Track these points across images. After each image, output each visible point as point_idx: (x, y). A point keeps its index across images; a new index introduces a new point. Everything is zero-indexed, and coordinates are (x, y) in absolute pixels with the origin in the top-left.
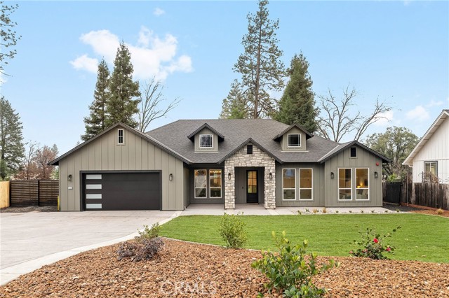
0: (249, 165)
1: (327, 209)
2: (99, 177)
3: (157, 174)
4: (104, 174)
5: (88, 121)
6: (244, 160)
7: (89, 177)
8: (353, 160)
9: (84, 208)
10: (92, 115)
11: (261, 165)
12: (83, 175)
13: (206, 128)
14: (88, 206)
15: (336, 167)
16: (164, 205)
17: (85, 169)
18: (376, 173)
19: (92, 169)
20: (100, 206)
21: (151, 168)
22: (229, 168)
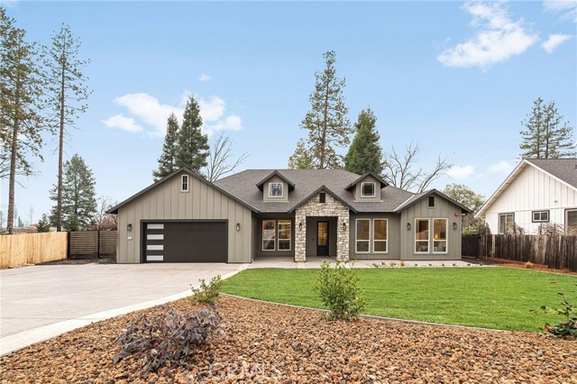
0: (321, 215)
1: (405, 263)
2: (161, 227)
3: (224, 223)
4: (167, 223)
5: (156, 174)
6: (316, 210)
7: (150, 227)
8: (431, 210)
9: (144, 261)
10: (161, 168)
11: (334, 215)
12: (144, 224)
13: (276, 175)
14: (149, 258)
15: (413, 218)
16: (230, 257)
17: (146, 218)
18: (454, 224)
19: (153, 218)
20: (161, 258)
21: (217, 217)
22: (300, 218)
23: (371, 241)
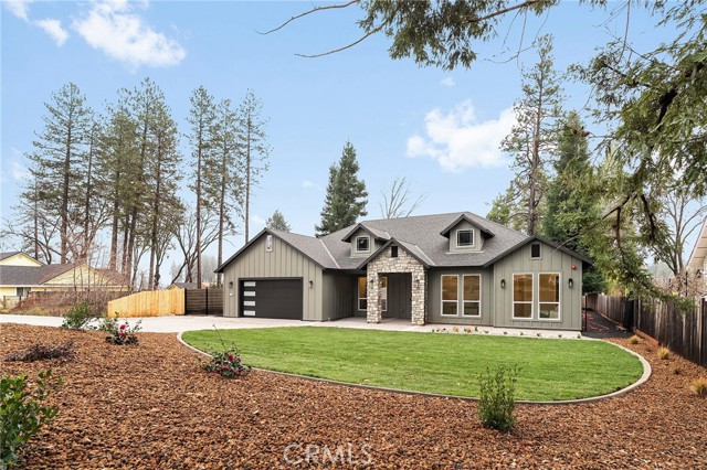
0: (394, 271)
2: (253, 284)
3: (299, 281)
4: (258, 281)
6: (388, 265)
7: (246, 284)
8: (536, 262)
9: (241, 315)
11: (407, 271)
12: (242, 282)
14: (246, 313)
15: (509, 273)
16: (305, 315)
17: (242, 276)
18: (571, 280)
19: (247, 276)
20: (253, 313)
21: (294, 275)
22: (372, 274)
23: (461, 302)
